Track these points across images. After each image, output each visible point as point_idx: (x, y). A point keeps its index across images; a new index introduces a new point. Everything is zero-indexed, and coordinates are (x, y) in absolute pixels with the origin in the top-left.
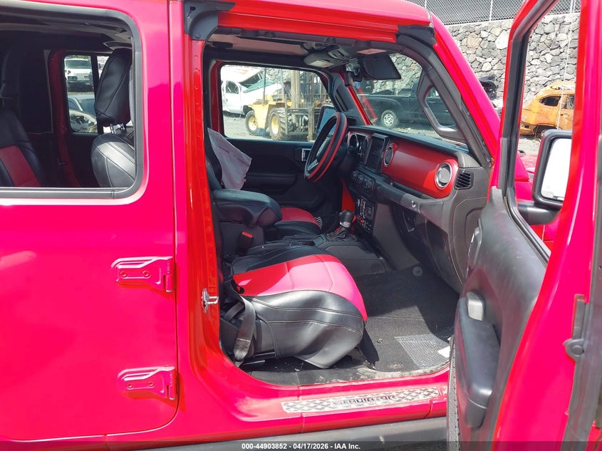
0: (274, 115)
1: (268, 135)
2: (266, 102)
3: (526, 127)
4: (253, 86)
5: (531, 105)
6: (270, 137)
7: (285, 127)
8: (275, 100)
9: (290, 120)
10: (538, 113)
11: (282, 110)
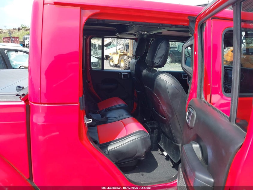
0: (122, 59)
1: (119, 67)
2: (118, 53)
3: (226, 62)
4: (109, 47)
5: (228, 53)
6: (120, 68)
7: (127, 63)
8: (121, 53)
9: (129, 61)
10: (231, 56)
11: (125, 57)
